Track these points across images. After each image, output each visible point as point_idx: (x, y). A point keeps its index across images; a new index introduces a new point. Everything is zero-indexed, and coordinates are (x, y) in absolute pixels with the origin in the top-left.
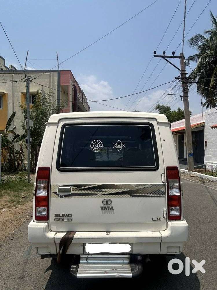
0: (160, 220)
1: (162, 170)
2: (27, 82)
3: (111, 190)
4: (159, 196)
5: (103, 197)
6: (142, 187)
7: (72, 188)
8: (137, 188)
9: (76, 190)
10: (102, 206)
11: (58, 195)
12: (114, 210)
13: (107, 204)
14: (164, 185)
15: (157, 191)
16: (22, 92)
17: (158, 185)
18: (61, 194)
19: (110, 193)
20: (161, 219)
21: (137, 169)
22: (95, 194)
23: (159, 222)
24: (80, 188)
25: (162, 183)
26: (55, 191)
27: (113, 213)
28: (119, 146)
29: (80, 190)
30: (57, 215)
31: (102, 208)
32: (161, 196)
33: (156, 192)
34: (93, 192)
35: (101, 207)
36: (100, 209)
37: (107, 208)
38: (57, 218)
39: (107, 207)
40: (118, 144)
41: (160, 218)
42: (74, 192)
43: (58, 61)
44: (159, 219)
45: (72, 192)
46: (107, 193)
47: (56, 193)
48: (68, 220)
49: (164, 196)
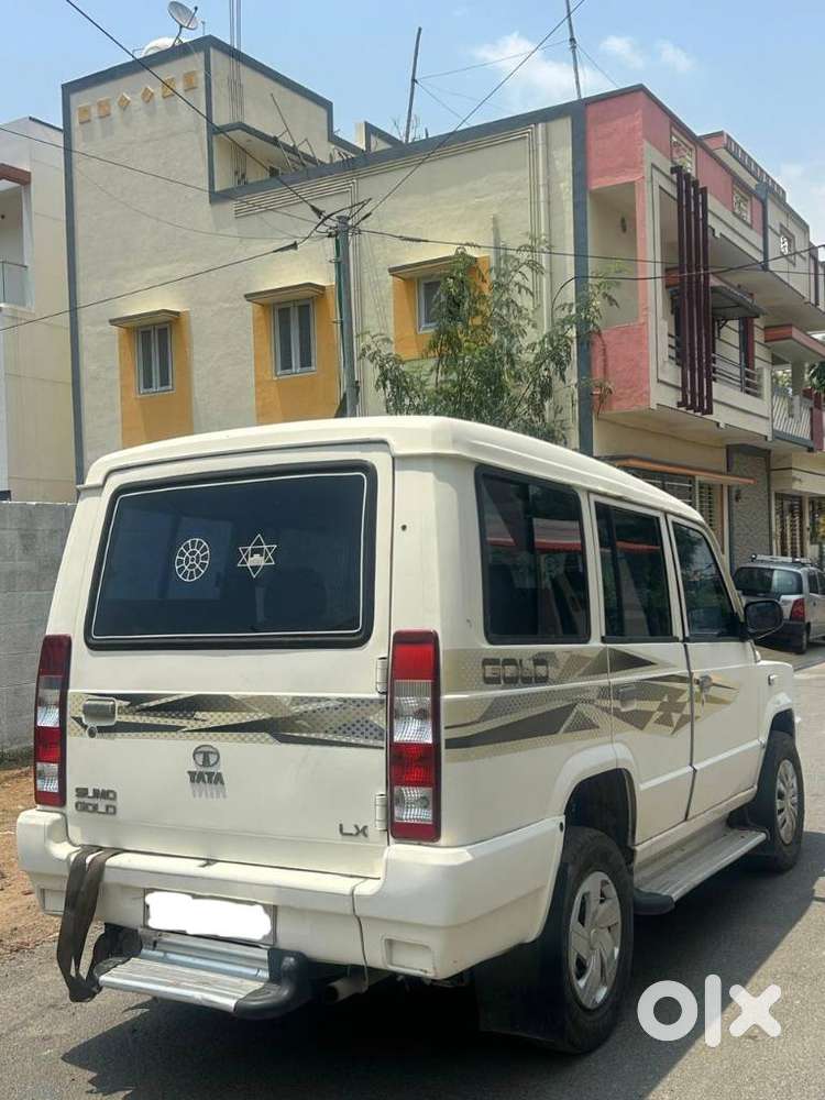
0: (366, 835)
1: (379, 646)
2: (337, 241)
3: (220, 713)
4: (362, 741)
5: (195, 738)
6: (310, 708)
7: (118, 703)
8: (296, 710)
9: (127, 711)
11: (85, 727)
12: (226, 786)
13: (206, 762)
14: (382, 701)
15: (358, 725)
16: (393, 271)
17: (363, 701)
18: (92, 724)
19: (216, 725)
20: (369, 831)
21: (300, 639)
22: (176, 729)
23: (360, 841)
24: (138, 707)
25: (377, 696)
26: (76, 713)
28: (257, 556)
29: (137, 711)
30: (82, 792)
31: (192, 774)
32: (371, 742)
33: (353, 729)
34: (170, 722)
35: (189, 772)
36: (188, 778)
37: (206, 777)
38: (82, 800)
39: (206, 775)
40: (254, 552)
41: (365, 827)
42: (124, 718)
43: (574, 48)
44: (361, 832)
45: (117, 718)
46: (207, 725)
47: (79, 720)
48: (107, 809)
49: (377, 743)
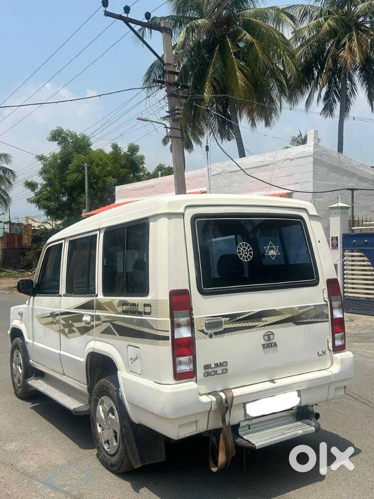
1: (323, 284)
3: (272, 317)
4: (322, 320)
5: (263, 329)
6: (305, 310)
7: (223, 319)
8: (300, 311)
9: (229, 322)
10: (264, 343)
11: (206, 334)
12: (278, 347)
14: (327, 305)
15: (321, 314)
17: (321, 305)
18: (209, 332)
19: (271, 322)
20: (326, 352)
22: (254, 327)
23: (324, 356)
24: (234, 320)
25: (325, 303)
26: (201, 328)
27: (276, 352)
28: (272, 251)
29: (234, 322)
30: (207, 367)
31: (263, 345)
32: (325, 320)
33: (319, 316)
34: (251, 324)
36: (262, 347)
38: (207, 371)
39: (269, 344)
40: (271, 249)
42: (228, 326)
44: (324, 353)
45: (224, 326)
46: (268, 323)
47: (202, 331)
48: (223, 371)
49: (328, 320)
